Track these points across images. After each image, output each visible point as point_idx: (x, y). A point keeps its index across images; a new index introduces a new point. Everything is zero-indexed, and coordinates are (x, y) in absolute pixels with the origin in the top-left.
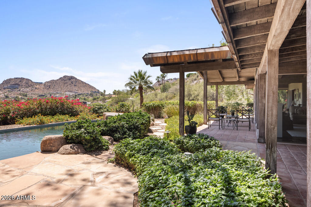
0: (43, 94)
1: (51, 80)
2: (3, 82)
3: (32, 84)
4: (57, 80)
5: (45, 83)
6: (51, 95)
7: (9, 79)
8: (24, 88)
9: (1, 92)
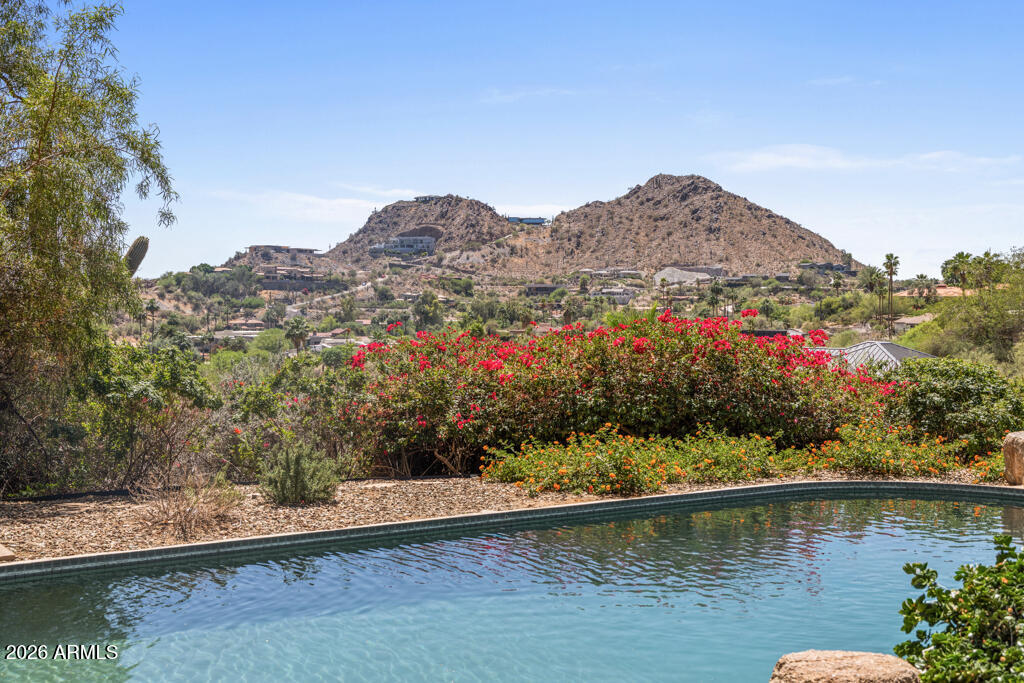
0: (548, 283)
1: (587, 205)
2: (370, 219)
3: (496, 230)
4: (619, 202)
5: (557, 219)
6: (584, 290)
7: (394, 207)
8: (457, 253)
9: (360, 274)
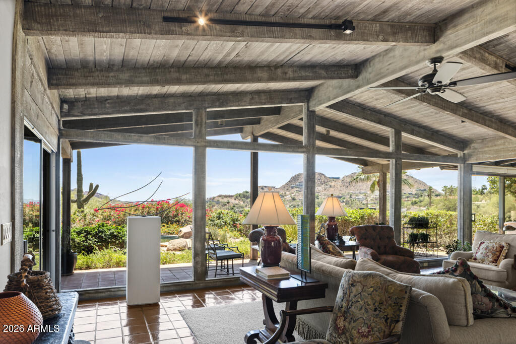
0: (340, 195)
1: (352, 174)
2: (291, 178)
3: (326, 181)
5: (344, 178)
6: (351, 197)
7: (297, 175)
9: (288, 193)
